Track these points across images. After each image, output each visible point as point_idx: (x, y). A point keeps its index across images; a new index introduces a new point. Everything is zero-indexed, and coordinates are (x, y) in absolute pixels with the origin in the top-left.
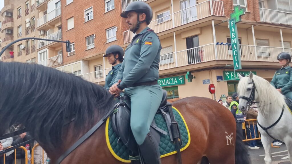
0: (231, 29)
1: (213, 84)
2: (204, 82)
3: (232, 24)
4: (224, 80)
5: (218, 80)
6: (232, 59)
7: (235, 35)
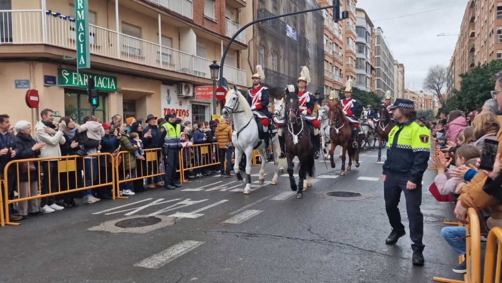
1: (37, 90)
2: (18, 84)
4: (59, 84)
5: (45, 82)
6: (75, 48)
7: (83, 5)
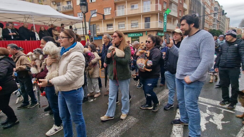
0: (165, 17)
3: (165, 15)
6: (163, 28)
7: (166, 19)
